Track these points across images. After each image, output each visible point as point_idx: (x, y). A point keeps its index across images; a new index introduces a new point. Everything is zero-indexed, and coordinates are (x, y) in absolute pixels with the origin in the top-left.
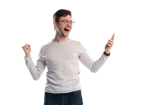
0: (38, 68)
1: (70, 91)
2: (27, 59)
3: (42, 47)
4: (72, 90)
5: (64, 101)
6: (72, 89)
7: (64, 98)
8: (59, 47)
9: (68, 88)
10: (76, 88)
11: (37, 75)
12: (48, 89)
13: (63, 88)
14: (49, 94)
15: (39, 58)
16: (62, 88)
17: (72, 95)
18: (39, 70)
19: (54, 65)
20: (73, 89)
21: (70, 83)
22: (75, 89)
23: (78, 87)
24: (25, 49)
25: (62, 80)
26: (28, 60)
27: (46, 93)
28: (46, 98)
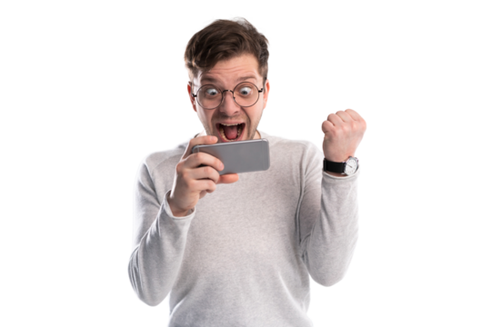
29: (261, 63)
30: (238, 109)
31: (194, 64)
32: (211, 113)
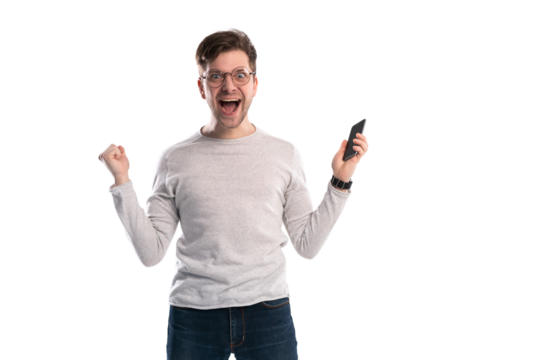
0: (157, 223)
1: (252, 300)
2: (120, 191)
3: (165, 155)
4: (259, 296)
5: (233, 334)
6: (260, 293)
7: (233, 323)
8: (223, 157)
9: (246, 290)
10: (272, 290)
11: (156, 246)
12: (179, 295)
13: (231, 290)
14: (185, 312)
15: (157, 191)
16: (226, 290)
17: (261, 312)
18: (160, 229)
19: (205, 216)
20: (263, 295)
21: (253, 274)
22: (270, 295)
23: (280, 288)
24: (111, 157)
25: (229, 264)
26: (123, 196)
27: (174, 308)
28: (175, 327)
29: (251, 59)
30: (235, 88)
31: (203, 58)
32: (216, 92)
